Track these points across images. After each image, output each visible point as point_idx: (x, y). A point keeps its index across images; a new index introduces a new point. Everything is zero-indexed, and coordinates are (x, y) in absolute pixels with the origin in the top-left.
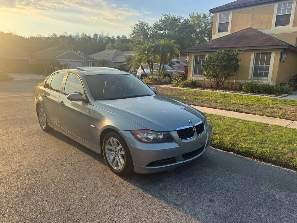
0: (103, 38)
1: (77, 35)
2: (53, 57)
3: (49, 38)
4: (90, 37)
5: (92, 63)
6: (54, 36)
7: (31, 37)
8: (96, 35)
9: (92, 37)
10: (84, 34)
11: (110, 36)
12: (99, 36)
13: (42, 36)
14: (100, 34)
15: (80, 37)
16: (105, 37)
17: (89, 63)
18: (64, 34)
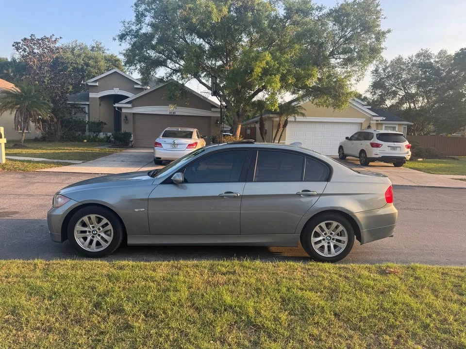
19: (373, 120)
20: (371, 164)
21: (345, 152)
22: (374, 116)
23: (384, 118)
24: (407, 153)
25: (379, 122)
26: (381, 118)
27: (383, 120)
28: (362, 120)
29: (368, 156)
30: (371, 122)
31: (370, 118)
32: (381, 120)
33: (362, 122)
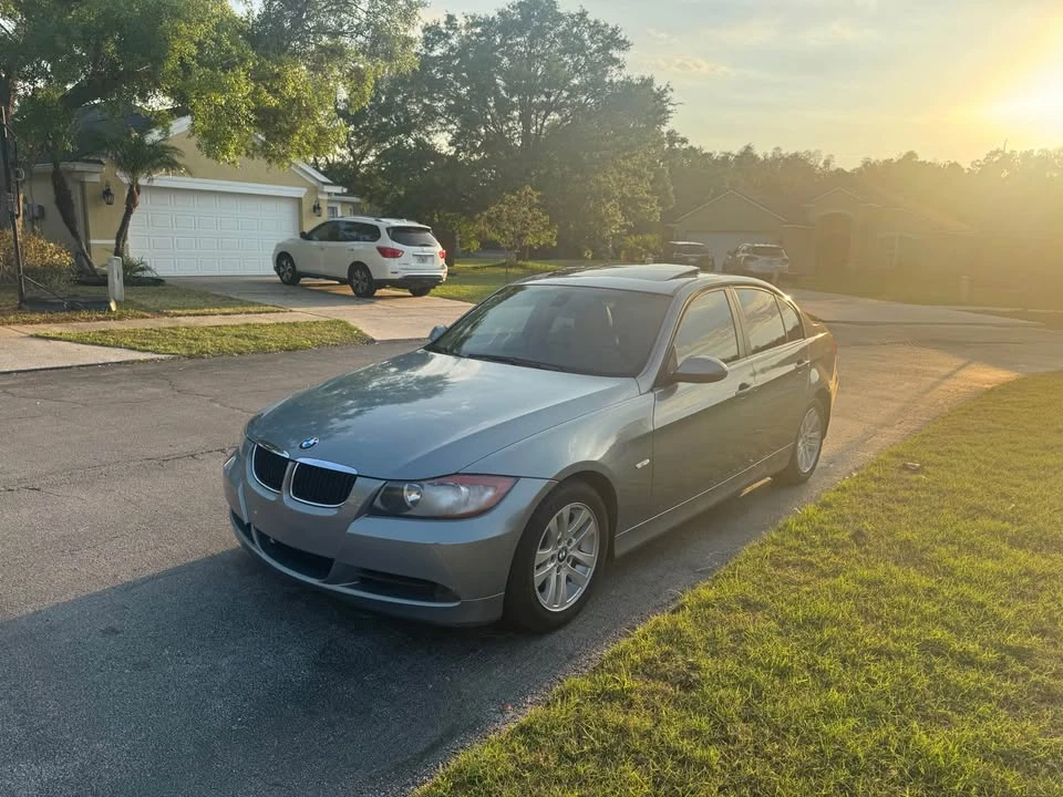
19: (323, 193)
20: (378, 293)
21: (300, 268)
22: (325, 183)
23: (345, 190)
24: (438, 267)
25: (334, 197)
26: (338, 189)
27: (343, 194)
28: (299, 192)
29: (376, 276)
30: (320, 197)
31: (316, 187)
32: (336, 194)
33: (302, 195)
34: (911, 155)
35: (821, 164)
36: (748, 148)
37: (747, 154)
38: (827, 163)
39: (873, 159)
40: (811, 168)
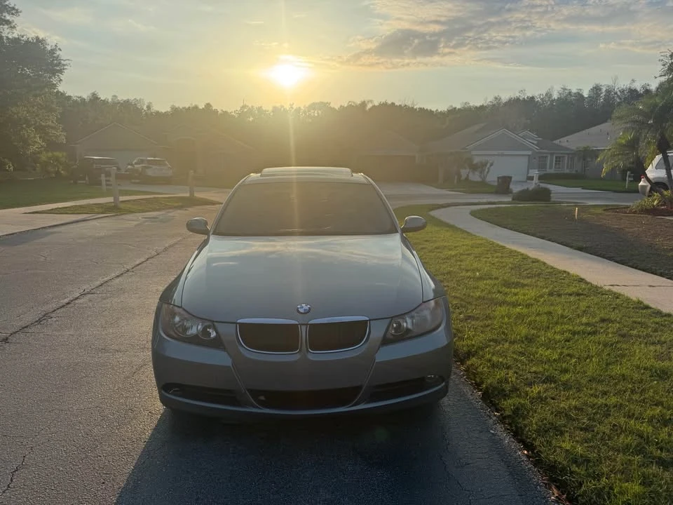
0: (616, 93)
1: (546, 95)
2: (463, 149)
3: (482, 107)
4: (579, 96)
5: (556, 158)
6: (495, 103)
7: (451, 108)
8: (597, 89)
9: (586, 94)
10: (565, 89)
11: (638, 86)
12: (604, 90)
13: (471, 104)
14: (610, 83)
15: (555, 96)
16: (623, 91)
17: (549, 158)
18: (518, 95)
34: (208, 105)
35: (145, 108)
36: (94, 94)
37: (95, 98)
38: (149, 107)
39: (177, 106)
40: (139, 111)
